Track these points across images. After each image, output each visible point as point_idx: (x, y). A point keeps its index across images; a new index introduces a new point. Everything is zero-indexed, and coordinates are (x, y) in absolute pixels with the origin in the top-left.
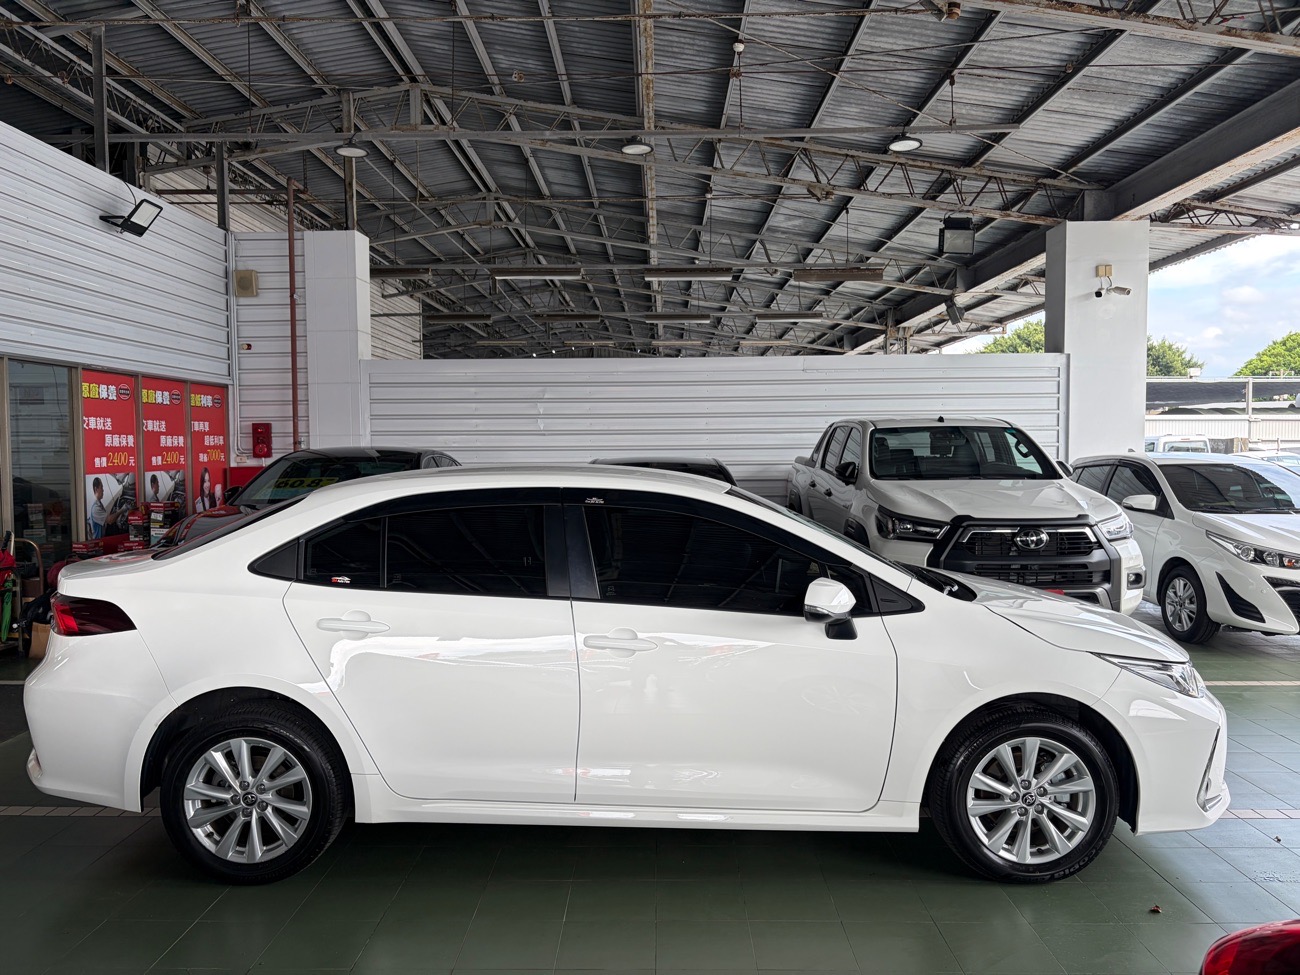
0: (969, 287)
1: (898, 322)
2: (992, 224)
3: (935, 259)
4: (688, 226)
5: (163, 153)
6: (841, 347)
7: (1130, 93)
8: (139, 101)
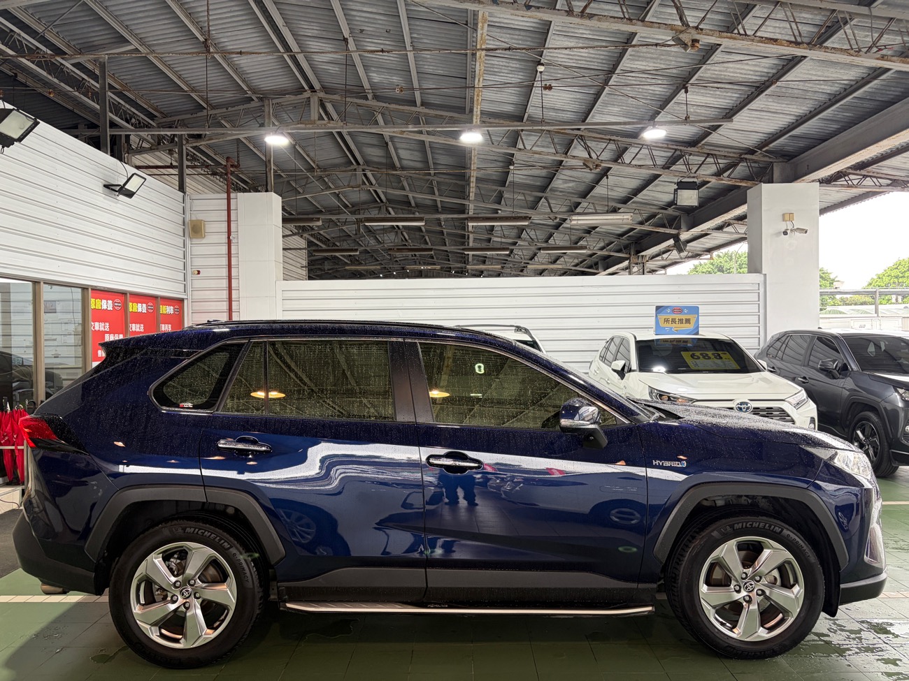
0: (690, 227)
1: (638, 252)
2: (707, 186)
3: (666, 209)
4: (496, 188)
5: (141, 142)
6: (597, 269)
7: (807, 97)
8: (129, 107)
